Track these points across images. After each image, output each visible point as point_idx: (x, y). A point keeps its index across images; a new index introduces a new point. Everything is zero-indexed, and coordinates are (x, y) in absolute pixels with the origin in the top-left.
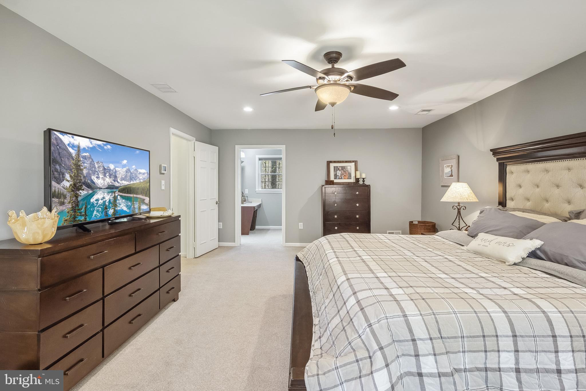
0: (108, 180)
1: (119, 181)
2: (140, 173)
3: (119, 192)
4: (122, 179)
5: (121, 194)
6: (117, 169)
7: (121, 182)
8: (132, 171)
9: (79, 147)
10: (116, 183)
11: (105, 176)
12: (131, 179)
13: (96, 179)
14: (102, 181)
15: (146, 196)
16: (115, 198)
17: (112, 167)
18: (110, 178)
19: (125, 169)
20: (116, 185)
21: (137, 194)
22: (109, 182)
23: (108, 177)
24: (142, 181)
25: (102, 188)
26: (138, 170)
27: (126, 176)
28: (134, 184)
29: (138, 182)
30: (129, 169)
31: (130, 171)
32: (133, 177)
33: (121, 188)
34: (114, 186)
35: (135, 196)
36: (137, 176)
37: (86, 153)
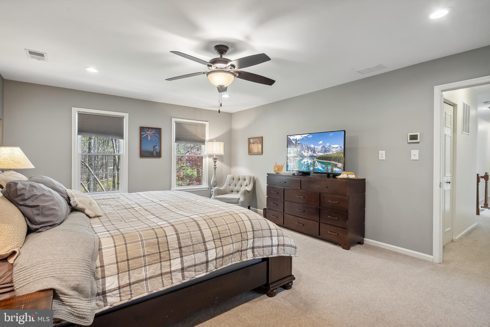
0: (310, 153)
1: (316, 153)
2: (333, 148)
3: (316, 159)
4: (319, 152)
5: (318, 160)
6: (315, 147)
7: (318, 154)
8: (326, 147)
9: (296, 140)
10: (315, 154)
11: (308, 151)
12: (325, 151)
13: (303, 152)
14: (307, 154)
15: (338, 162)
16: (314, 162)
17: (312, 146)
18: (311, 152)
19: (321, 147)
20: (314, 155)
21: (330, 161)
22: (311, 154)
23: (310, 151)
24: (335, 152)
25: (306, 157)
26: (332, 146)
27: (322, 150)
28: (328, 155)
29: (331, 153)
30: (324, 146)
31: (325, 147)
32: (327, 151)
33: (318, 157)
34: (314, 156)
35: (328, 161)
36: (330, 150)
37: (299, 141)
